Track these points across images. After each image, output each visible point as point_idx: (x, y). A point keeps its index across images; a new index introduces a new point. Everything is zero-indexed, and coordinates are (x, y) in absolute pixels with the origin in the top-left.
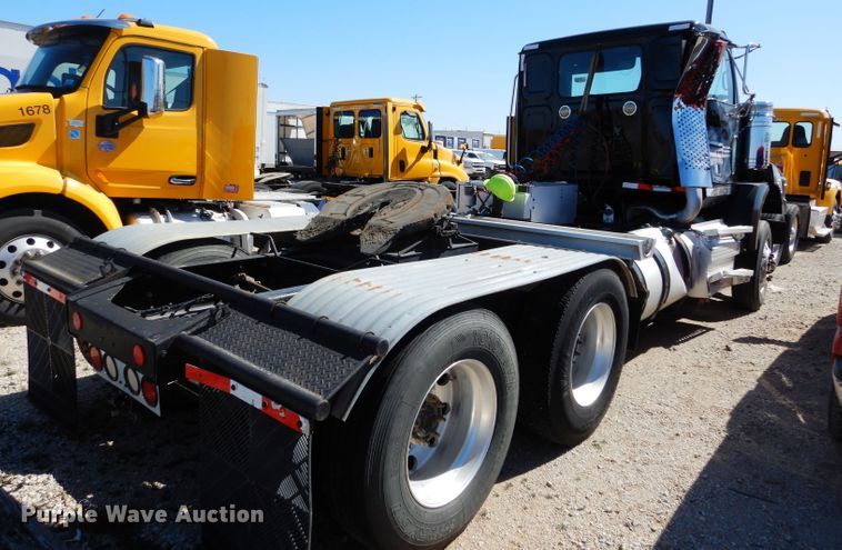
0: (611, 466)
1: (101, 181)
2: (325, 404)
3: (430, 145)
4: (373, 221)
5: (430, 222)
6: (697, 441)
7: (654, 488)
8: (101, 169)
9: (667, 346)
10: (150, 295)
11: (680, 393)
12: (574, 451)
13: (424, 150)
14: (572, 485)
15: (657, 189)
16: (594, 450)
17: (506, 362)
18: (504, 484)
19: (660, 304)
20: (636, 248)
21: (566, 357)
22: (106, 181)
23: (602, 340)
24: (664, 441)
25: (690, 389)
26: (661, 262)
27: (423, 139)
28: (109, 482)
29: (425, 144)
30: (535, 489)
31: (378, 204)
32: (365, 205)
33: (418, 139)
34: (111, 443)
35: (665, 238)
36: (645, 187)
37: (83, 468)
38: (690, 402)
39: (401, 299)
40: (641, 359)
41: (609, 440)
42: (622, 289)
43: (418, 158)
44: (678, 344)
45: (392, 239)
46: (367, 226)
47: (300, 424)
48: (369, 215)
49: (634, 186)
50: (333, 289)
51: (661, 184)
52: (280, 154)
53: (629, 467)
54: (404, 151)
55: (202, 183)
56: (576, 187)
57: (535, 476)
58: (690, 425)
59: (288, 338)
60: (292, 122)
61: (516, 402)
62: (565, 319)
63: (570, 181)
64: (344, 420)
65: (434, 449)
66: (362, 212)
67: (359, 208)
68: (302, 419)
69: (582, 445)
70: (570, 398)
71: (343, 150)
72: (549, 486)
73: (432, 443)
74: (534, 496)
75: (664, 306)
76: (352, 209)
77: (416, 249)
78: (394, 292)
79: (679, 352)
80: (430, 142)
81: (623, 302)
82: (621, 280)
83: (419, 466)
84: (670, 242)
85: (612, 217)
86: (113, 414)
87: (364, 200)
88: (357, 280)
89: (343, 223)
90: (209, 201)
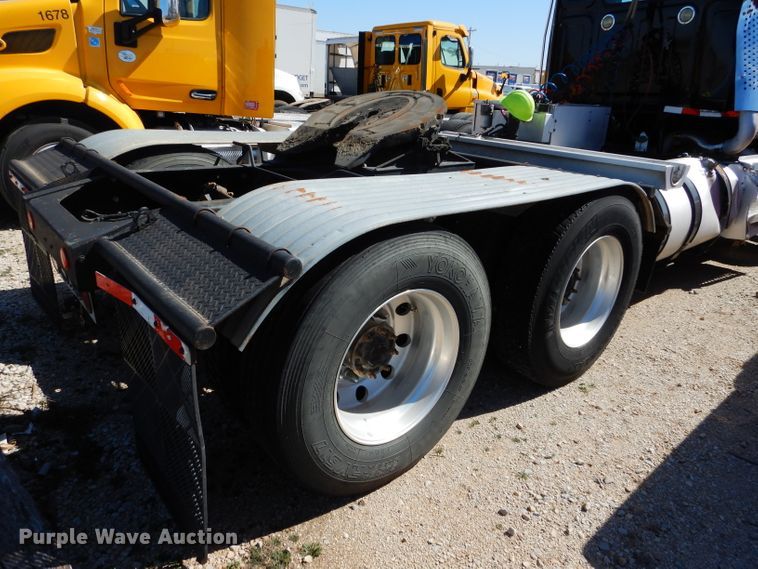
0: (595, 413)
1: (123, 91)
2: (207, 330)
3: (469, 73)
4: (354, 131)
5: (415, 133)
6: (701, 394)
7: (639, 443)
8: (123, 79)
9: (687, 288)
10: (117, 200)
11: (693, 340)
12: (556, 392)
13: (463, 78)
14: (546, 430)
15: (704, 114)
16: (579, 394)
17: (473, 295)
18: (469, 420)
19: (684, 244)
20: (662, 174)
21: (554, 293)
22: (128, 92)
23: (606, 278)
24: (662, 390)
25: (704, 336)
26: (694, 196)
27: (463, 66)
28: (80, 380)
29: (464, 71)
30: (503, 430)
31: (367, 113)
32: (352, 114)
33: (458, 67)
34: (95, 341)
35: (704, 169)
36: (691, 111)
37: (61, 363)
38: (701, 351)
39: (340, 212)
40: (654, 301)
41: (597, 384)
42: (637, 221)
43: (457, 86)
44: (699, 287)
45: (371, 151)
46: (347, 136)
47: (182, 351)
48: (352, 125)
49: (678, 110)
50: (270, 199)
51: (710, 108)
52: (329, 84)
53: (615, 416)
54: (442, 79)
55: (223, 98)
56: (609, 109)
57: (506, 415)
58: (696, 376)
59: (202, 250)
60: (341, 51)
61: (485, 339)
62: (557, 252)
63: (603, 104)
64: (241, 349)
65: (389, 381)
66: (347, 122)
67: (346, 118)
68: (184, 345)
69: (567, 387)
70: (557, 339)
71: (383, 77)
72: (518, 427)
73: (386, 375)
74: (499, 437)
75: (690, 245)
76: (339, 117)
77: (397, 163)
78: (335, 205)
79: (700, 296)
80: (470, 70)
81: (636, 236)
82: (637, 210)
83: (370, 397)
84: (710, 175)
85: (645, 145)
86: (65, 316)
87: (353, 109)
88: (302, 190)
89: (325, 133)
90: (236, 118)
